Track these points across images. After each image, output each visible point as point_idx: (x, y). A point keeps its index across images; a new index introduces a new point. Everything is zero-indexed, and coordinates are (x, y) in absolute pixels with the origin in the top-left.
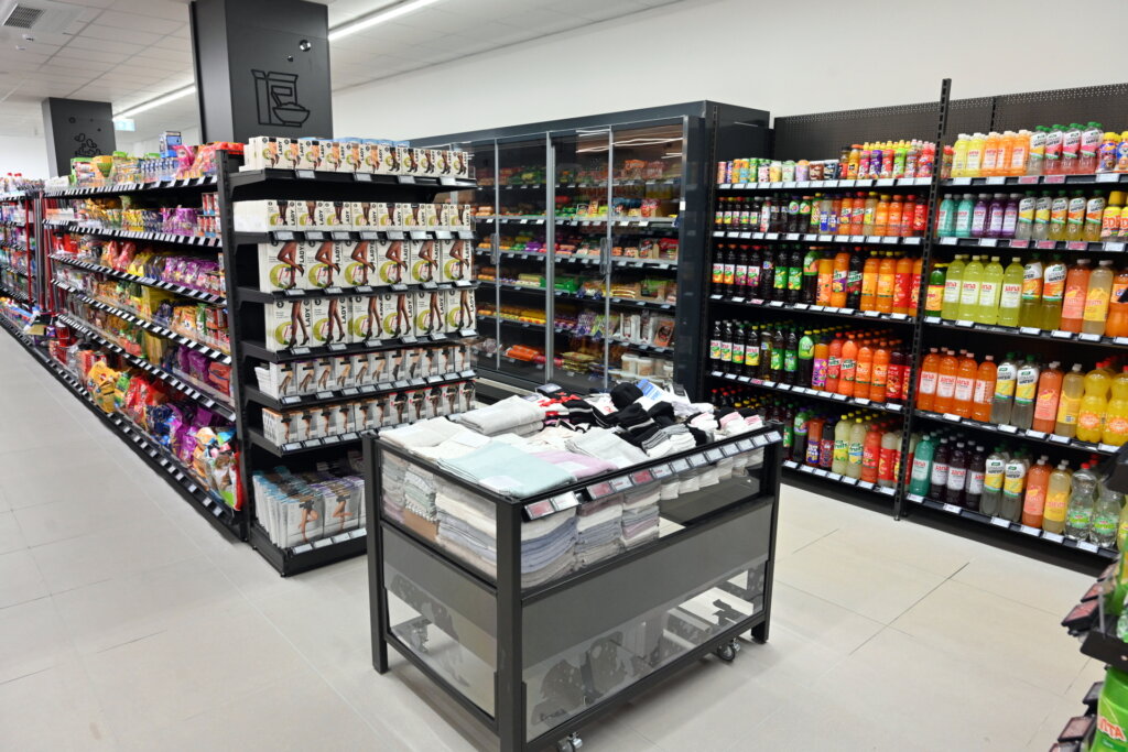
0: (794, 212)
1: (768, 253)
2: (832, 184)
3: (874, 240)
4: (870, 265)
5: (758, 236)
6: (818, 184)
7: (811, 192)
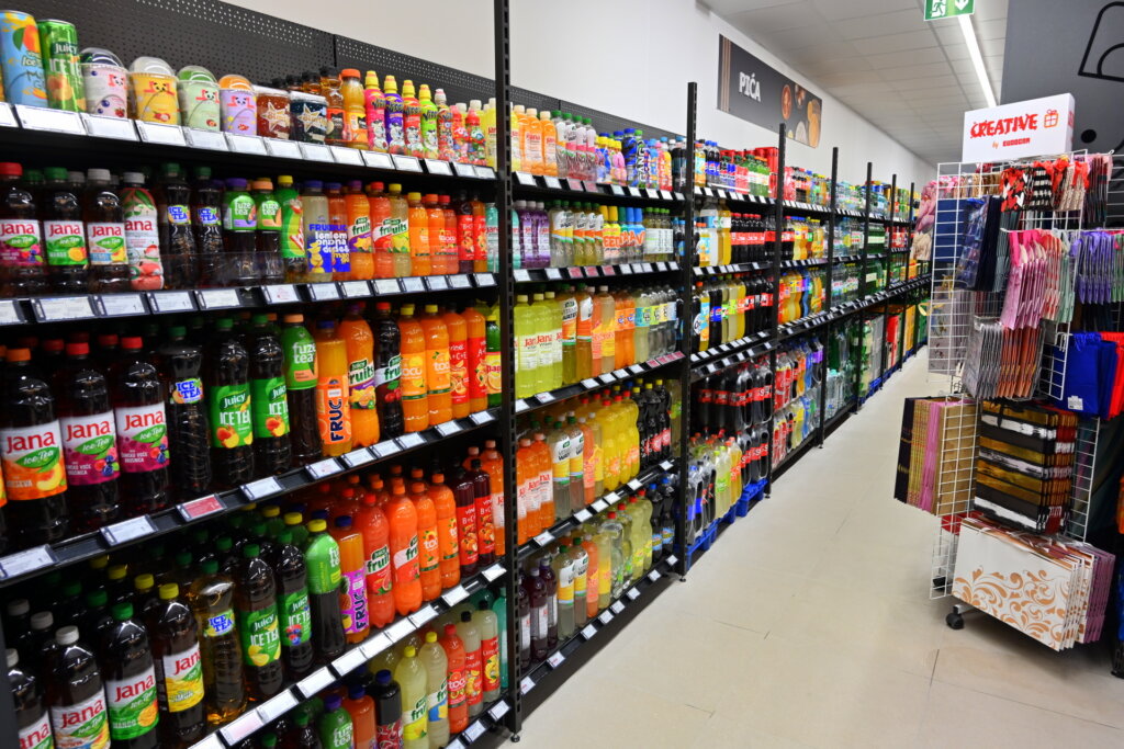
0: (245, 227)
1: (186, 354)
2: (318, 153)
3: (414, 285)
4: (413, 336)
5: (125, 305)
6: (285, 149)
7: (271, 167)
